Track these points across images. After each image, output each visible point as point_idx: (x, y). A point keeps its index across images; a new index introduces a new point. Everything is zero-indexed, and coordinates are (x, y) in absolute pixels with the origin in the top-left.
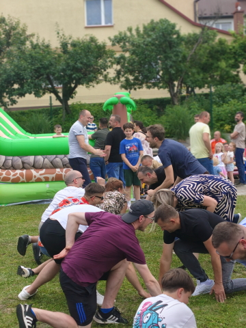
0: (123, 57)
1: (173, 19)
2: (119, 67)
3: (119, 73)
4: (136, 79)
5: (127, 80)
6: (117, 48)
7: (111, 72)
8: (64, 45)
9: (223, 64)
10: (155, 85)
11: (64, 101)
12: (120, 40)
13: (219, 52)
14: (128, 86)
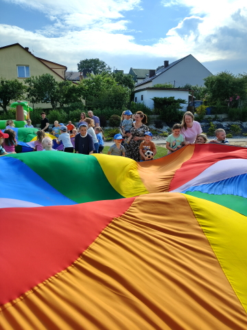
0: (30, 89)
1: (52, 74)
2: (28, 93)
3: (28, 95)
4: (37, 99)
5: (33, 99)
6: (27, 85)
7: (25, 95)
8: (2, 82)
9: (74, 95)
10: (45, 101)
11: (4, 107)
12: (28, 81)
13: (73, 90)
14: (33, 101)
